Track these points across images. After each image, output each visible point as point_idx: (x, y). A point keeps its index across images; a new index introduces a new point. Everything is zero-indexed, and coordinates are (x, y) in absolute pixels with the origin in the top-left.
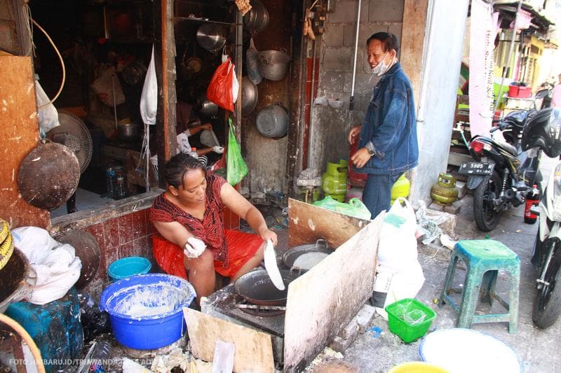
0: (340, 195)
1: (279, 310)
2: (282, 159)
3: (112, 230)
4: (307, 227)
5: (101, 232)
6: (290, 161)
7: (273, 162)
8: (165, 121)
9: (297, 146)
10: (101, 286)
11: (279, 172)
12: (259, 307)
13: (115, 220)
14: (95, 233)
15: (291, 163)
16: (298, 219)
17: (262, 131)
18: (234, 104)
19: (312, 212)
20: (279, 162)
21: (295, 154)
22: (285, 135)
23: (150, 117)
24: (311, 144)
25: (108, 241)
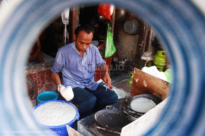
0: (162, 66)
1: (118, 134)
2: (135, 45)
3: (41, 77)
4: (142, 84)
5: (36, 77)
6: (139, 47)
7: (131, 46)
8: (73, 23)
9: (143, 39)
10: (35, 103)
11: (133, 52)
12: (107, 130)
13: (44, 72)
14: (33, 78)
15: (139, 48)
16: (138, 79)
17: (126, 31)
18: (111, 16)
19: (146, 77)
20: (133, 46)
21: (141, 44)
22: (138, 34)
23: (66, 21)
24: (150, 39)
25: (39, 82)
